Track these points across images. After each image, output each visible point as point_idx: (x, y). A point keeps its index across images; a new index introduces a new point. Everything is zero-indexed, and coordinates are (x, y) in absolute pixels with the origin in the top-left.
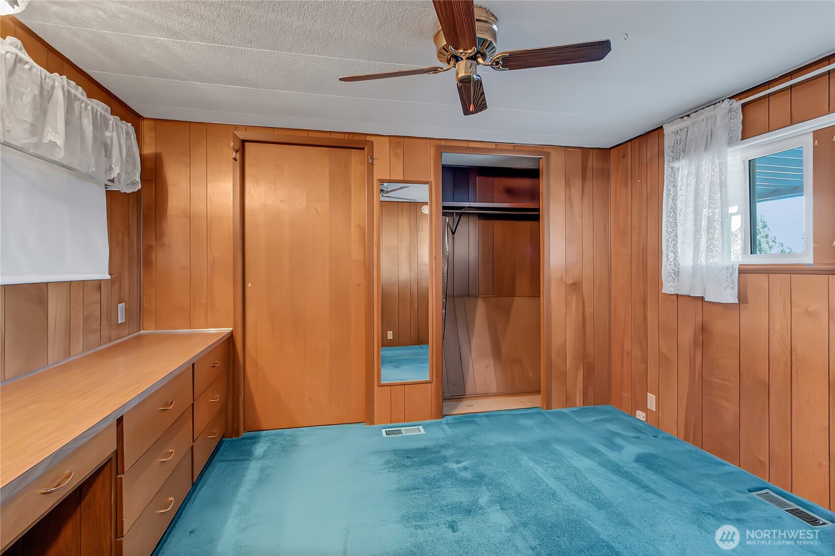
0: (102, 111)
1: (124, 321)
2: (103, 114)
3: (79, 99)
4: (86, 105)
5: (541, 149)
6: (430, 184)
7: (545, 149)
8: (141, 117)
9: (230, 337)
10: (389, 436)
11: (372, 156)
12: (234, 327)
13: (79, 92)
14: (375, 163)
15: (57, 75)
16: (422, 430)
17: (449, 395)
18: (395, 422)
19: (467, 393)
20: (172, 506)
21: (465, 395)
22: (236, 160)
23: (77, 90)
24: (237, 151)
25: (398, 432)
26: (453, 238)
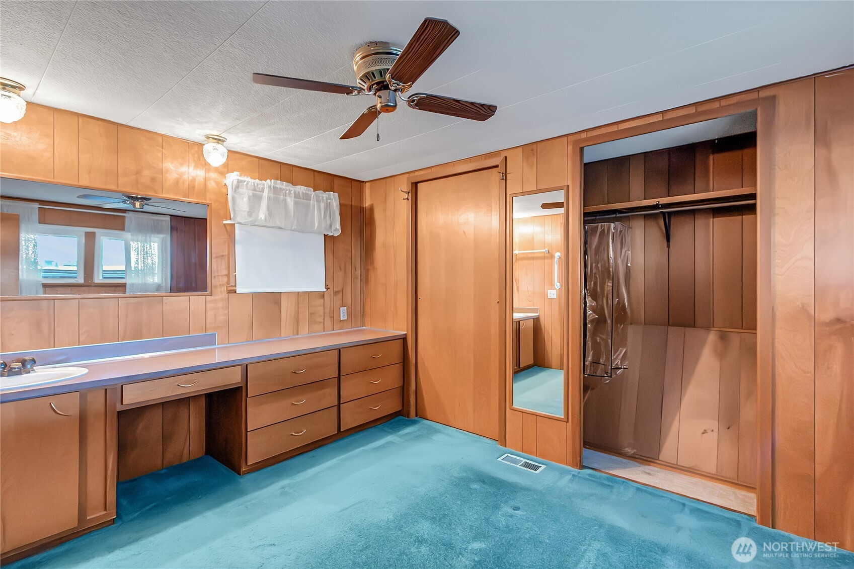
1: (346, 318)
2: (304, 192)
4: (290, 191)
5: (754, 96)
6: (565, 188)
7: (763, 94)
8: (363, 182)
9: (404, 339)
10: (503, 461)
11: (504, 172)
12: (407, 332)
13: (284, 185)
14: (508, 178)
15: (268, 180)
16: (540, 469)
17: (632, 452)
18: (526, 452)
19: (660, 459)
20: (304, 433)
21: (656, 459)
22: (408, 199)
23: (283, 184)
24: (409, 193)
25: (516, 462)
26: (668, 246)
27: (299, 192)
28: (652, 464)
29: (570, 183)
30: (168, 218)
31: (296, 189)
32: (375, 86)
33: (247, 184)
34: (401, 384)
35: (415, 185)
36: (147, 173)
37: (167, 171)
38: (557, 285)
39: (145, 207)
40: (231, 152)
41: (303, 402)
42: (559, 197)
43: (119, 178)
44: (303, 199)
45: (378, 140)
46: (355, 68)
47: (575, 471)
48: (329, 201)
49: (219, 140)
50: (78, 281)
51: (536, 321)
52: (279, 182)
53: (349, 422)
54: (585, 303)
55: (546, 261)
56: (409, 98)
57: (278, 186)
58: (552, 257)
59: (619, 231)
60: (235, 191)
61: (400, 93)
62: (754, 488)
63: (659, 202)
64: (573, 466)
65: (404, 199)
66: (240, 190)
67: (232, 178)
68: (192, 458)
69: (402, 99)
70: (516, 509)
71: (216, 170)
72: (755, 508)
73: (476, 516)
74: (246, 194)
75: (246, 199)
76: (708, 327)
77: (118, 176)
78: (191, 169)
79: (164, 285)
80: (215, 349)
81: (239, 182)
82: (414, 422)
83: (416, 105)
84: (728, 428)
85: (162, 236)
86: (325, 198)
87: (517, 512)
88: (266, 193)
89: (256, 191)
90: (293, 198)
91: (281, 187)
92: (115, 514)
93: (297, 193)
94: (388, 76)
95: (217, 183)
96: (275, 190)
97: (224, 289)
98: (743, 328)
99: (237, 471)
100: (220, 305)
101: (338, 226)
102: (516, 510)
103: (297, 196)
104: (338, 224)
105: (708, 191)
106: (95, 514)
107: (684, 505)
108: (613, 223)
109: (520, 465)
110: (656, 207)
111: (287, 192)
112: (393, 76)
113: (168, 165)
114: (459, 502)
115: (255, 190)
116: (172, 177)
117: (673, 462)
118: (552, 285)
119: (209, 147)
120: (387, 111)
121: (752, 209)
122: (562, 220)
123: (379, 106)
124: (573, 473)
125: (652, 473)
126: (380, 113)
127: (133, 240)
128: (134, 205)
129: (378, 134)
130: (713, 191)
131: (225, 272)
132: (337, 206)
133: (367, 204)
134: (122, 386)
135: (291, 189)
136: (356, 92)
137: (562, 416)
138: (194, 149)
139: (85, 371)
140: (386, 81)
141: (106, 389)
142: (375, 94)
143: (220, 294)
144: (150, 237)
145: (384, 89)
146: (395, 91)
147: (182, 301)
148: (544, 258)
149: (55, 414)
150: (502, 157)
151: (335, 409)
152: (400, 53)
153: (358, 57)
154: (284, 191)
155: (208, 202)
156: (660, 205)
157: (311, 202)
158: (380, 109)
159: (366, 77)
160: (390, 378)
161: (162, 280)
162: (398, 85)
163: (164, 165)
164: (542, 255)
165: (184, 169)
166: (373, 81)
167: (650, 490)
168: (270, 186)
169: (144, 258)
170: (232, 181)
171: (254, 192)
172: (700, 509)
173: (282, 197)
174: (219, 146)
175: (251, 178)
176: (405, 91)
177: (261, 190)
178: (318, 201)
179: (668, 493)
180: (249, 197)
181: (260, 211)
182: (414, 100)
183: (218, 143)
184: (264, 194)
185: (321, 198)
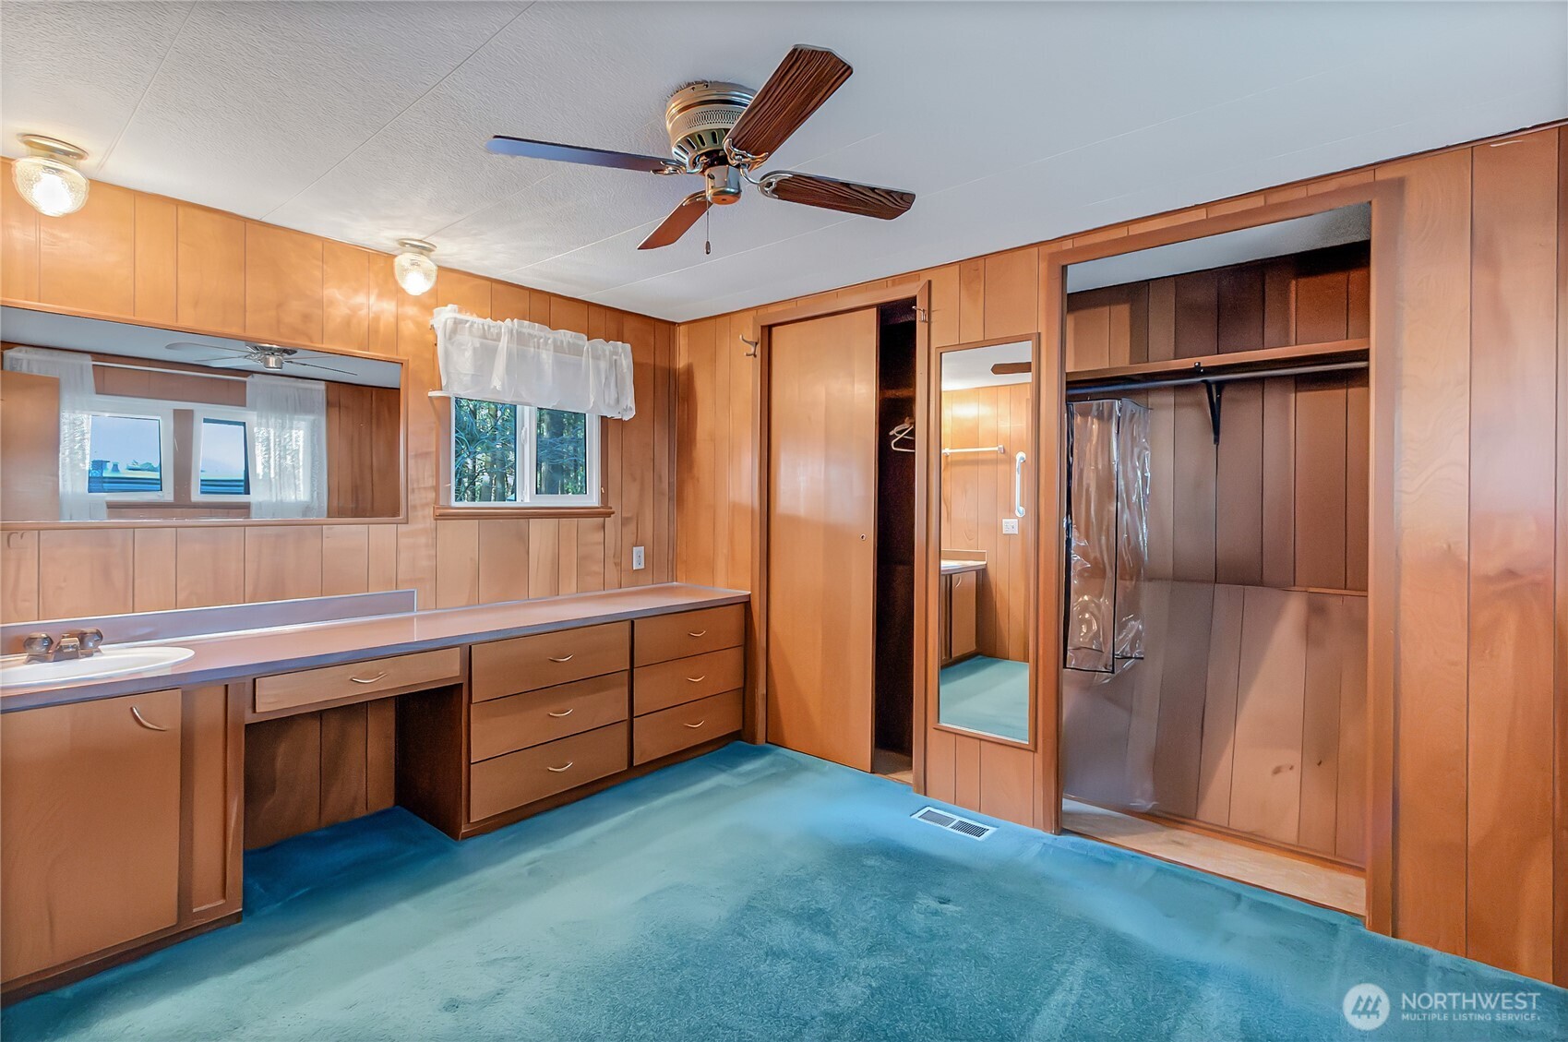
0: (570, 340)
1: (643, 567)
2: (571, 341)
3: (535, 336)
4: (547, 339)
5: (1366, 178)
6: (1035, 338)
7: (1382, 175)
8: (674, 324)
9: (746, 604)
10: (920, 820)
11: (926, 309)
12: (752, 591)
13: (536, 329)
14: (933, 319)
15: (508, 320)
16: (987, 834)
17: (1150, 806)
18: (963, 805)
19: (1200, 817)
20: (568, 769)
21: (1193, 819)
22: (755, 356)
23: (533, 328)
24: (757, 344)
25: (945, 821)
26: (1217, 441)
27: (562, 342)
28: (1186, 827)
29: (1042, 329)
30: (322, 386)
31: (556, 336)
32: (704, 157)
33: (471, 326)
34: (741, 685)
35: (768, 330)
36: (296, 306)
37: (332, 303)
38: (1020, 511)
39: (286, 365)
40: (443, 270)
41: (571, 714)
42: (1023, 352)
43: (247, 314)
44: (569, 354)
45: (708, 253)
46: (669, 126)
47: (1049, 837)
48: (614, 357)
49: (424, 248)
50: (163, 496)
51: (982, 574)
52: (526, 323)
53: (648, 748)
54: (1069, 541)
55: (1001, 468)
56: (762, 179)
57: (525, 330)
58: (1011, 461)
59: (1128, 415)
60: (450, 339)
61: (746, 170)
62: (1363, 870)
63: (1199, 363)
64: (1045, 829)
65: (747, 355)
66: (458, 337)
67: (444, 316)
68: (372, 811)
69: (750, 179)
70: (944, 901)
71: (417, 301)
72: (1364, 904)
73: (873, 913)
74: (470, 344)
75: (468, 354)
76: (1286, 586)
77: (245, 311)
78: (373, 299)
79: (316, 504)
80: (412, 618)
81: (457, 322)
82: (762, 752)
83: (774, 191)
84: (1320, 763)
85: (311, 417)
86: (607, 353)
87: (945, 906)
88: (503, 344)
89: (487, 339)
90: (552, 352)
91: (531, 332)
92: (241, 903)
93: (559, 343)
94: (726, 143)
95: (418, 325)
96: (520, 339)
97: (430, 511)
98: (1348, 587)
99: (452, 831)
100: (422, 540)
101: (629, 401)
102: (944, 903)
103: (558, 348)
104: (630, 399)
105: (1287, 344)
106: (208, 904)
107: (1239, 897)
108: (1119, 400)
109: (952, 828)
110: (1195, 372)
111: (542, 340)
112: (735, 142)
113: (333, 292)
114: (844, 888)
115: (484, 337)
116: (339, 312)
117: (1222, 824)
118: (1010, 511)
119: (403, 260)
120: (724, 201)
121: (1361, 377)
122: (1028, 394)
123: (709, 194)
124: (1045, 841)
125: (1185, 842)
126: (710, 204)
127: (260, 425)
128: (266, 363)
129: (708, 242)
130: (1296, 344)
131: (430, 482)
132: (628, 366)
133: (681, 362)
134: (254, 680)
135: (548, 336)
136: (671, 168)
137: (1025, 740)
138: (379, 264)
139: (189, 653)
140: (723, 150)
141: (227, 686)
142: (703, 172)
143: (423, 519)
144: (291, 420)
145: (719, 164)
146: (738, 166)
147: (353, 533)
148: (996, 462)
149: (142, 729)
150: (923, 281)
151: (624, 728)
152: (750, 103)
153: (674, 108)
154: (536, 340)
155: (401, 357)
156: (1202, 368)
157: (584, 359)
158: (712, 199)
159: (689, 142)
160: (721, 673)
161: (312, 497)
162: (744, 157)
163: (326, 292)
164: (994, 456)
165: (360, 299)
166: (699, 149)
167: (1179, 870)
168: (512, 330)
169: (280, 458)
170: (444, 320)
171: (485, 341)
172: (1265, 904)
173: (532, 349)
174: (423, 259)
175: (479, 316)
176: (756, 166)
177: (495, 337)
178: (596, 358)
179: (1210, 875)
180: (475, 350)
181: (494, 375)
182: (771, 184)
183: (422, 254)
184: (501, 344)
185: (600, 352)
